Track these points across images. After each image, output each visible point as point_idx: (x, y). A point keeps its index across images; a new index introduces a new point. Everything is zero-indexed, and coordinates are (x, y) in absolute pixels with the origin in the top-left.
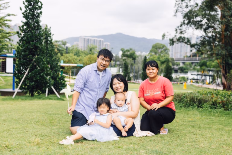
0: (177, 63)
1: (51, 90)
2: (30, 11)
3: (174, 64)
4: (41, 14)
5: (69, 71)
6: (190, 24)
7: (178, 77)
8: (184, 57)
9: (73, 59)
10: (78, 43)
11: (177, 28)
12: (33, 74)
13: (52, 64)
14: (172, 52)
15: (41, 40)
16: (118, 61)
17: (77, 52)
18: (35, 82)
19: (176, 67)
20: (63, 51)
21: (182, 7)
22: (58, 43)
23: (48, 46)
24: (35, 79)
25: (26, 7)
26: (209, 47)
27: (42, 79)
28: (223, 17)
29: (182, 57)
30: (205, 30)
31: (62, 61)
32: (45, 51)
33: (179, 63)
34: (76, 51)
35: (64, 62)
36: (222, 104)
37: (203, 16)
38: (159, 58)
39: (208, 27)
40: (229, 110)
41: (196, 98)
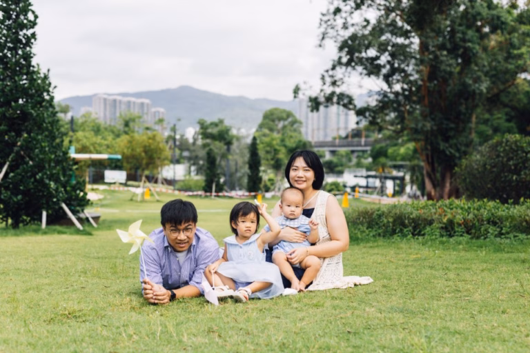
0: (318, 151)
2: (8, 30)
4: (35, 39)
6: (353, 64)
8: (335, 139)
9: (93, 144)
10: (90, 109)
11: (326, 74)
12: (20, 177)
14: (307, 127)
16: (188, 149)
18: (25, 193)
21: (336, 28)
24: (25, 187)
25: (1, 23)
26: (396, 114)
27: (40, 188)
28: (424, 49)
29: (329, 139)
30: (387, 78)
31: (73, 149)
33: (324, 152)
34: (94, 126)
35: (78, 151)
36: (465, 227)
37: (382, 48)
38: (283, 140)
39: (393, 71)
40: (482, 238)
41: (407, 216)
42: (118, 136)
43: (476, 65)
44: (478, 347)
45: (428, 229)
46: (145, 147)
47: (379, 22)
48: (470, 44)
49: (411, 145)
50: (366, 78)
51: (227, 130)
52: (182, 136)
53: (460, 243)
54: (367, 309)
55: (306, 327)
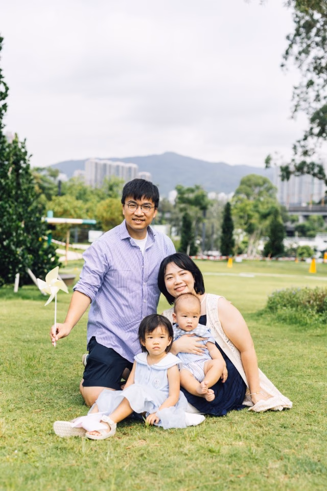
0: (292, 216)
1: (27, 276)
3: (285, 220)
4: (6, 111)
5: (66, 233)
6: (324, 135)
7: (295, 246)
8: (309, 204)
9: (74, 208)
10: (82, 172)
11: (298, 144)
13: (28, 219)
14: (282, 192)
15: (5, 167)
16: (169, 211)
17: (82, 192)
19: (290, 225)
20: (50, 189)
21: (308, 100)
22: (42, 174)
23: (21, 181)
27: (6, 254)
29: (304, 204)
31: (50, 213)
32: (14, 192)
33: (297, 216)
34: (80, 190)
35: (56, 215)
38: (256, 206)
42: (102, 199)
51: (203, 196)
52: (166, 198)
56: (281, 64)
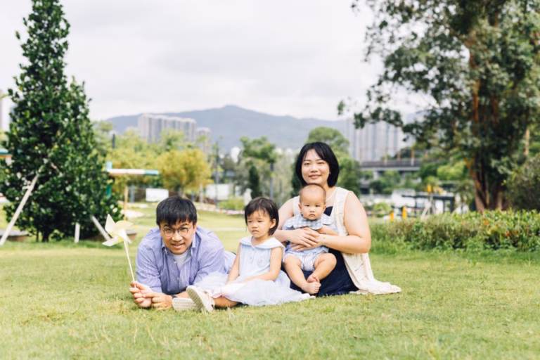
0: (366, 172)
2: (39, 40)
3: (360, 175)
4: (67, 48)
6: (400, 79)
7: (370, 204)
8: (383, 159)
9: (132, 161)
10: (136, 129)
11: (372, 90)
12: (49, 189)
14: (354, 147)
18: (53, 206)
19: (364, 182)
21: (382, 42)
23: (80, 127)
24: (54, 199)
25: (32, 32)
26: (446, 131)
27: (69, 200)
28: (474, 63)
29: (377, 159)
30: (436, 94)
31: (110, 165)
33: (371, 172)
34: (137, 144)
35: (114, 167)
36: (511, 239)
37: (430, 63)
39: (443, 86)
40: (530, 250)
41: (447, 227)
42: (159, 154)
43: (531, 79)
44: (506, 356)
45: (470, 240)
46: (185, 164)
47: (427, 35)
48: (523, 57)
49: (462, 164)
50: (413, 93)
51: (271, 149)
52: (227, 155)
53: (503, 256)
54: (383, 315)
55: (307, 332)
56: (351, 5)
